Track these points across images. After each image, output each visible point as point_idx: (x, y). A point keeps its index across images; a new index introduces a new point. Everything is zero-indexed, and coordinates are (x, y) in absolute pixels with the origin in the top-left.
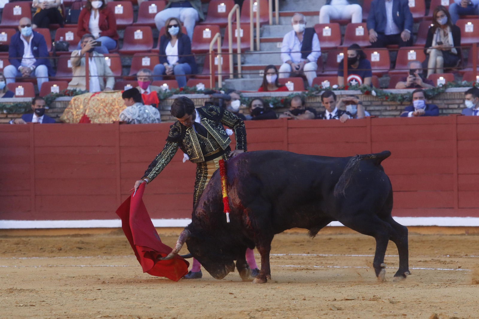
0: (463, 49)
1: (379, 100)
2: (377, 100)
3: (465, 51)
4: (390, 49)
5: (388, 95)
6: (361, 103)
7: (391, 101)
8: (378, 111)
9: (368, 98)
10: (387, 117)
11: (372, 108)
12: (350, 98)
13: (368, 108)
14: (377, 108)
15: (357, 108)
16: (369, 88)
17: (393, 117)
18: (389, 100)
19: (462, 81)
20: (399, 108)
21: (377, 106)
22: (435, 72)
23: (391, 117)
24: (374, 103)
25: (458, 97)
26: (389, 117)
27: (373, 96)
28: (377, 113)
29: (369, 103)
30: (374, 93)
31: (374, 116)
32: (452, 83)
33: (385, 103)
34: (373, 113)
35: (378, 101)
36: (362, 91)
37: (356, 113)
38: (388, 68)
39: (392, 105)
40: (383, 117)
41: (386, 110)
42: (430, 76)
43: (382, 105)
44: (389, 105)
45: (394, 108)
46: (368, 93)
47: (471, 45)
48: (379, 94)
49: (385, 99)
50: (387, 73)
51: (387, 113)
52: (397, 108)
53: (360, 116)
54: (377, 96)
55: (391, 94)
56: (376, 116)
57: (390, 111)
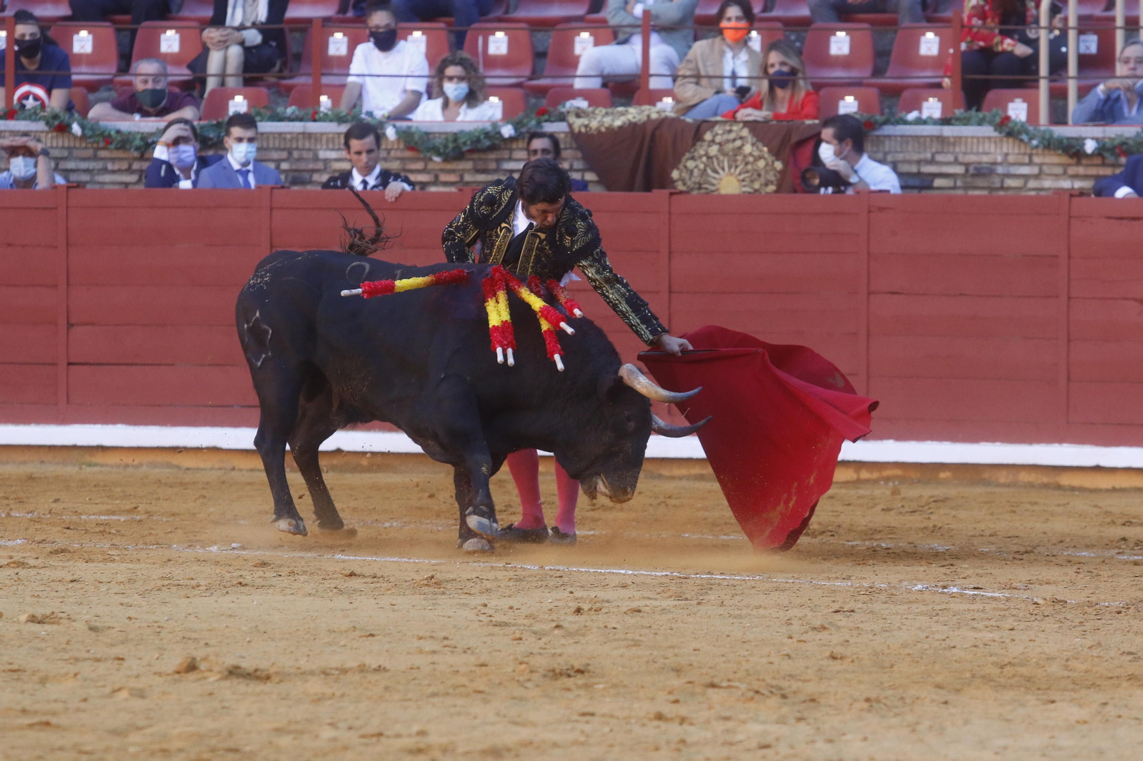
0: (292, 30)
1: (90, 145)
2: (84, 145)
3: (297, 35)
4: (119, 26)
5: (110, 135)
6: (45, 153)
7: (117, 149)
8: (87, 171)
9: (62, 141)
10: (106, 187)
11: (71, 165)
12: (19, 141)
13: (63, 165)
14: (84, 165)
15: (36, 165)
16: (66, 117)
17: (122, 187)
18: (112, 147)
19: (286, 108)
20: (136, 166)
21: (84, 159)
22: (223, 84)
23: (116, 187)
24: (76, 153)
25: (277, 145)
26: (111, 187)
27: (75, 137)
28: (84, 178)
29: (66, 154)
30: (76, 128)
31: (75, 184)
32: (263, 111)
33: (103, 154)
34: (73, 177)
35: (86, 148)
36: (47, 123)
37: (34, 177)
38: (114, 70)
39: (121, 159)
40: (97, 187)
41: (105, 170)
42: (213, 92)
43: (95, 158)
44: (113, 160)
45: (125, 165)
46: (63, 129)
47: (309, 21)
48: (89, 133)
49: (102, 144)
50: (110, 82)
51: (107, 178)
52: (130, 166)
53: (42, 183)
54: (84, 137)
55: (118, 132)
56: (80, 185)
57: (113, 172)
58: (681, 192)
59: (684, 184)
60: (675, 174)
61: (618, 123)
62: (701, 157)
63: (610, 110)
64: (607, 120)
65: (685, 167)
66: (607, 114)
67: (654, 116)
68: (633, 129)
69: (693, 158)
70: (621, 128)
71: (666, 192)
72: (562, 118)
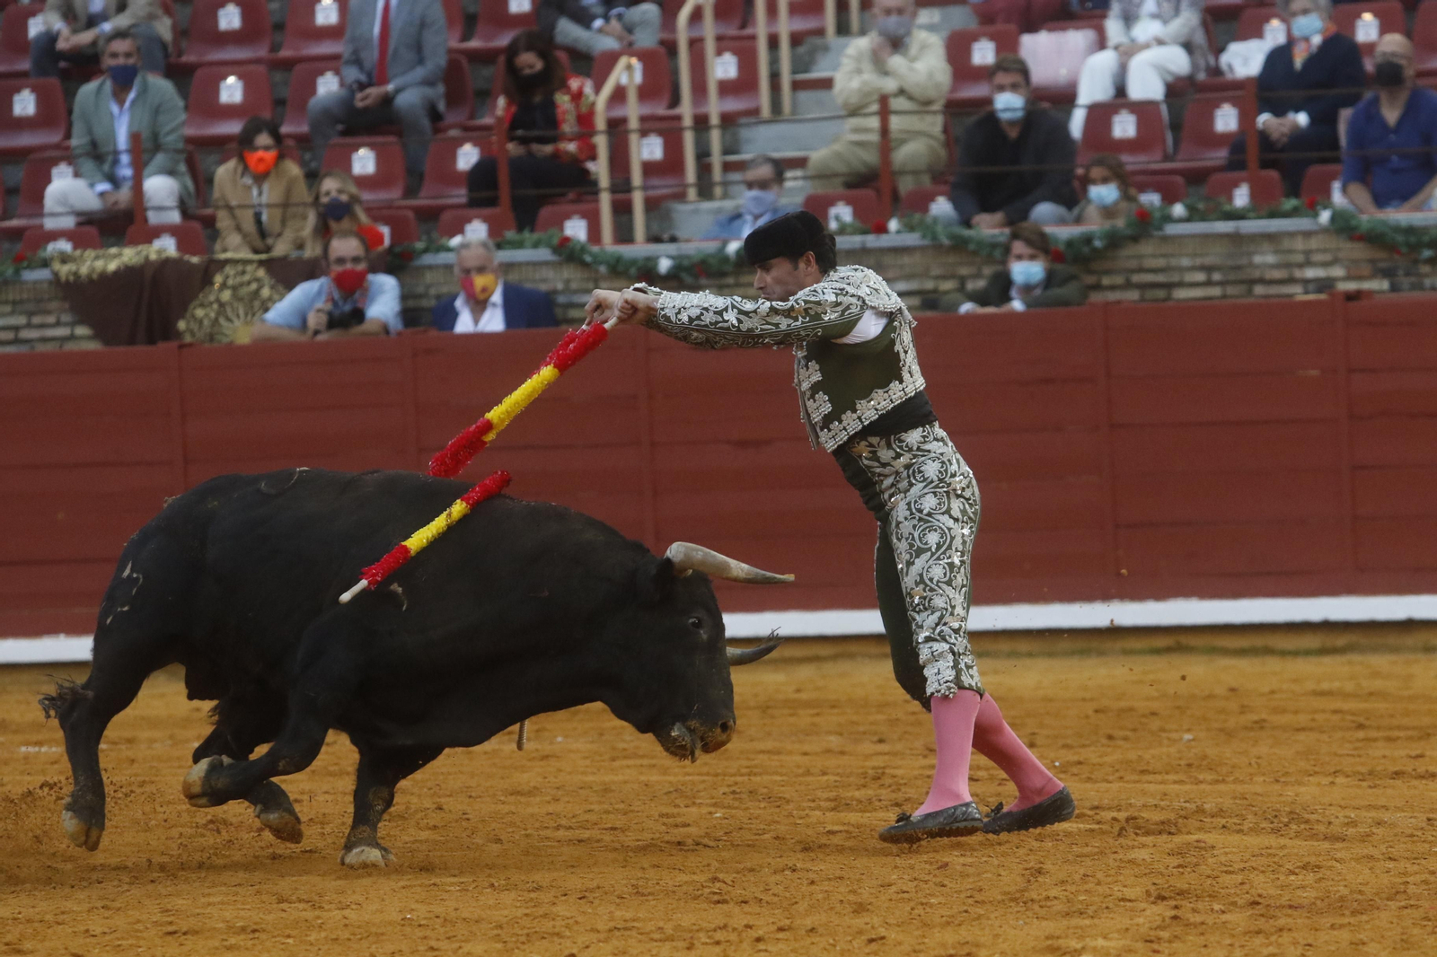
58: (190, 345)
59: (193, 334)
60: (182, 325)
61: (112, 266)
62: (211, 303)
63: (101, 252)
64: (99, 264)
65: (193, 316)
66: (97, 258)
67: (153, 257)
68: (129, 274)
69: (202, 305)
70: (116, 273)
71: (173, 344)
72: (45, 264)
